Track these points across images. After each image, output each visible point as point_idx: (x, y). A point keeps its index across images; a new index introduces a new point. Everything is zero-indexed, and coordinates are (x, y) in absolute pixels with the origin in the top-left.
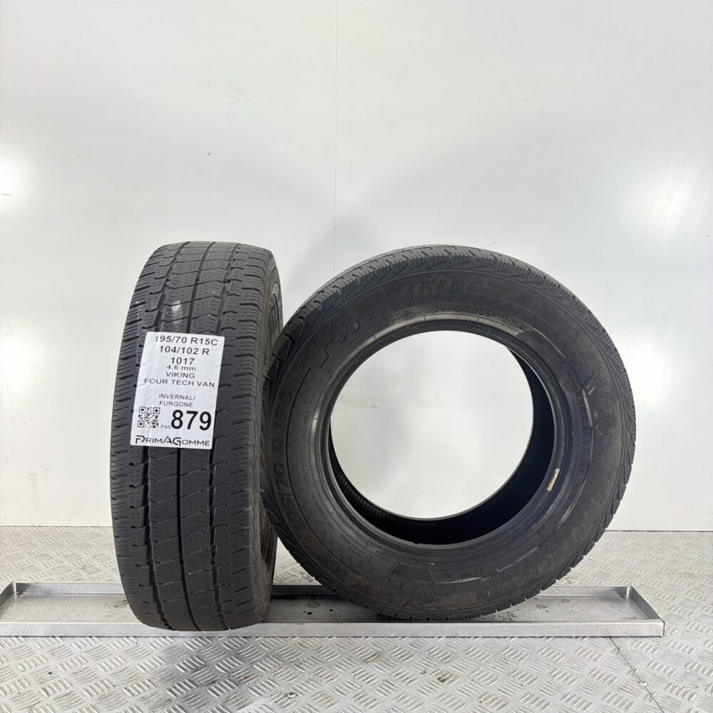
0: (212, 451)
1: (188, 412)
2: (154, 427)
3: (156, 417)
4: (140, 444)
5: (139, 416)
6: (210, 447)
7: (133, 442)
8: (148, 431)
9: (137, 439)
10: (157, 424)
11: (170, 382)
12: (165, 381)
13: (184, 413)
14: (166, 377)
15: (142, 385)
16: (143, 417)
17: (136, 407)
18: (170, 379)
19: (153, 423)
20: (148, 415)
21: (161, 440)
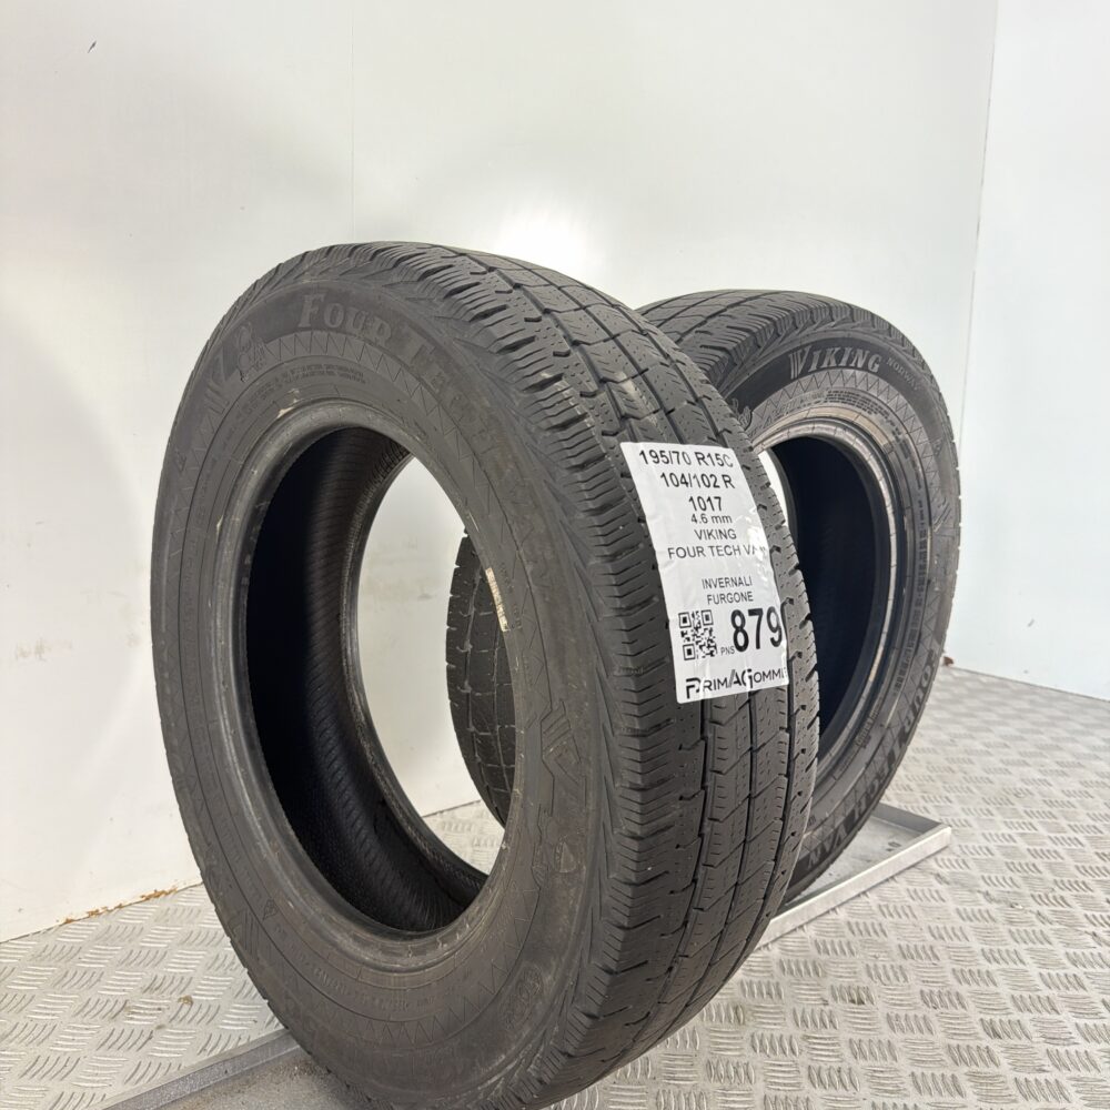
0: (790, 687)
1: (752, 612)
2: (711, 654)
3: (711, 631)
4: (696, 697)
5: (683, 634)
6: (785, 681)
7: (681, 698)
8: (703, 666)
9: (688, 688)
10: (715, 647)
11: (707, 551)
12: (699, 551)
13: (746, 614)
14: (698, 543)
15: (666, 565)
16: (689, 635)
17: (673, 616)
18: (705, 543)
19: (709, 646)
20: (697, 629)
21: (726, 680)
